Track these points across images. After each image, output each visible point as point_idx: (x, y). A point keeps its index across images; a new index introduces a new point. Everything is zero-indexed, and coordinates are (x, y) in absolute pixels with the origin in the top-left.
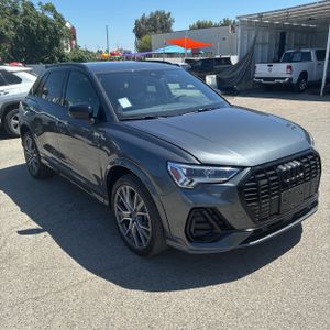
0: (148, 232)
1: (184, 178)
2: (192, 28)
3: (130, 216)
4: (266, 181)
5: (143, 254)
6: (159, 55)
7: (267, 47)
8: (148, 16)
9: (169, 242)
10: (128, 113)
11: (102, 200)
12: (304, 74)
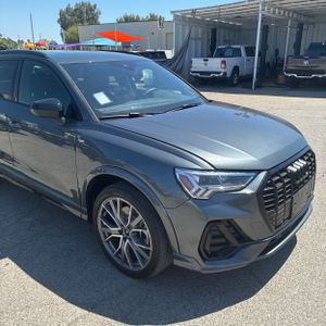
0: (147, 252)
1: (197, 187)
2: (120, 22)
3: (120, 232)
4: (281, 184)
5: (140, 276)
6: (88, 48)
7: (200, 42)
8: (73, 6)
9: (176, 262)
10: (108, 110)
11: (78, 213)
12: (236, 69)
